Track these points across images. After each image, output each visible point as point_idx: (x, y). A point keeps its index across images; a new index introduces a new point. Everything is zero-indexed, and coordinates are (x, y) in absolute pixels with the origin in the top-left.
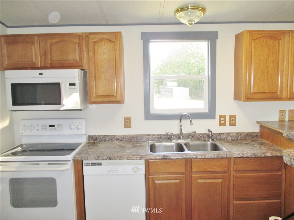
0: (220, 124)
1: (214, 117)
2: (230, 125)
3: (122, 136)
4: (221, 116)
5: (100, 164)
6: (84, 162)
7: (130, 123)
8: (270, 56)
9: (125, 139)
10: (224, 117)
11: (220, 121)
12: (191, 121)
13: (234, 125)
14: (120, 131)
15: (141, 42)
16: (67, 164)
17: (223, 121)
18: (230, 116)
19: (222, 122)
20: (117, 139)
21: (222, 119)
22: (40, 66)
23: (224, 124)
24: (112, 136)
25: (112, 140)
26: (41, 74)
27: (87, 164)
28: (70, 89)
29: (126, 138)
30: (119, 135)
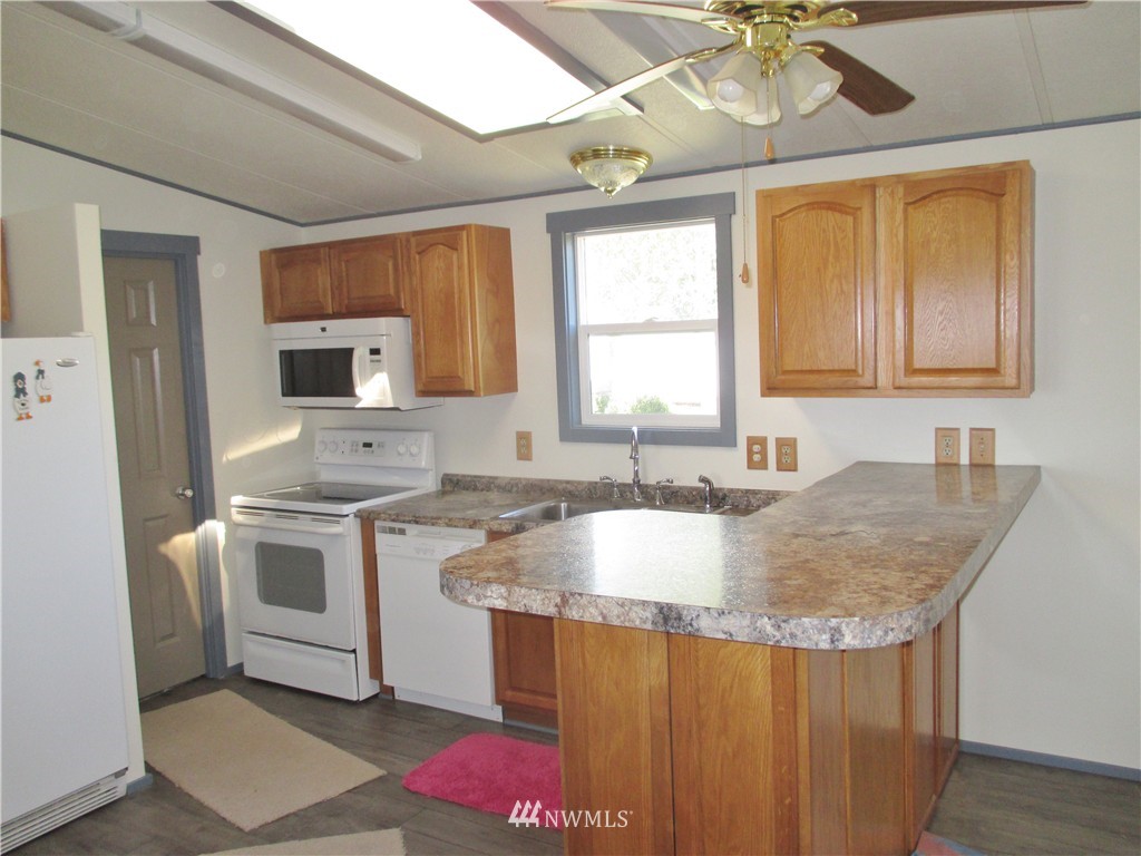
0: (751, 465)
1: (732, 443)
2: (779, 469)
3: (512, 479)
4: (751, 441)
5: (402, 532)
6: (377, 523)
7: (529, 446)
8: (831, 259)
9: (515, 489)
10: (762, 441)
11: (750, 453)
12: (635, 449)
13: (793, 468)
14: (506, 467)
15: (547, 238)
16: (338, 522)
17: (758, 456)
18: (777, 439)
19: (757, 458)
20: (499, 488)
21: (756, 448)
22: (331, 312)
23: (763, 465)
24: (491, 477)
25: (488, 488)
26: (324, 330)
27: (384, 531)
28: (372, 361)
29: (517, 485)
30: (504, 478)
